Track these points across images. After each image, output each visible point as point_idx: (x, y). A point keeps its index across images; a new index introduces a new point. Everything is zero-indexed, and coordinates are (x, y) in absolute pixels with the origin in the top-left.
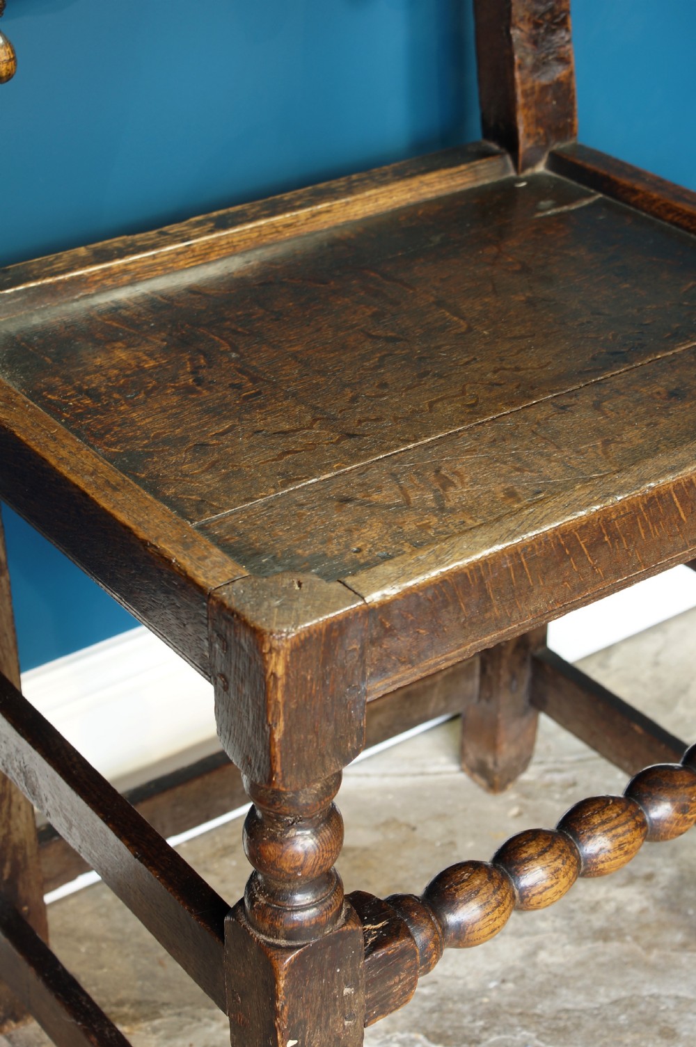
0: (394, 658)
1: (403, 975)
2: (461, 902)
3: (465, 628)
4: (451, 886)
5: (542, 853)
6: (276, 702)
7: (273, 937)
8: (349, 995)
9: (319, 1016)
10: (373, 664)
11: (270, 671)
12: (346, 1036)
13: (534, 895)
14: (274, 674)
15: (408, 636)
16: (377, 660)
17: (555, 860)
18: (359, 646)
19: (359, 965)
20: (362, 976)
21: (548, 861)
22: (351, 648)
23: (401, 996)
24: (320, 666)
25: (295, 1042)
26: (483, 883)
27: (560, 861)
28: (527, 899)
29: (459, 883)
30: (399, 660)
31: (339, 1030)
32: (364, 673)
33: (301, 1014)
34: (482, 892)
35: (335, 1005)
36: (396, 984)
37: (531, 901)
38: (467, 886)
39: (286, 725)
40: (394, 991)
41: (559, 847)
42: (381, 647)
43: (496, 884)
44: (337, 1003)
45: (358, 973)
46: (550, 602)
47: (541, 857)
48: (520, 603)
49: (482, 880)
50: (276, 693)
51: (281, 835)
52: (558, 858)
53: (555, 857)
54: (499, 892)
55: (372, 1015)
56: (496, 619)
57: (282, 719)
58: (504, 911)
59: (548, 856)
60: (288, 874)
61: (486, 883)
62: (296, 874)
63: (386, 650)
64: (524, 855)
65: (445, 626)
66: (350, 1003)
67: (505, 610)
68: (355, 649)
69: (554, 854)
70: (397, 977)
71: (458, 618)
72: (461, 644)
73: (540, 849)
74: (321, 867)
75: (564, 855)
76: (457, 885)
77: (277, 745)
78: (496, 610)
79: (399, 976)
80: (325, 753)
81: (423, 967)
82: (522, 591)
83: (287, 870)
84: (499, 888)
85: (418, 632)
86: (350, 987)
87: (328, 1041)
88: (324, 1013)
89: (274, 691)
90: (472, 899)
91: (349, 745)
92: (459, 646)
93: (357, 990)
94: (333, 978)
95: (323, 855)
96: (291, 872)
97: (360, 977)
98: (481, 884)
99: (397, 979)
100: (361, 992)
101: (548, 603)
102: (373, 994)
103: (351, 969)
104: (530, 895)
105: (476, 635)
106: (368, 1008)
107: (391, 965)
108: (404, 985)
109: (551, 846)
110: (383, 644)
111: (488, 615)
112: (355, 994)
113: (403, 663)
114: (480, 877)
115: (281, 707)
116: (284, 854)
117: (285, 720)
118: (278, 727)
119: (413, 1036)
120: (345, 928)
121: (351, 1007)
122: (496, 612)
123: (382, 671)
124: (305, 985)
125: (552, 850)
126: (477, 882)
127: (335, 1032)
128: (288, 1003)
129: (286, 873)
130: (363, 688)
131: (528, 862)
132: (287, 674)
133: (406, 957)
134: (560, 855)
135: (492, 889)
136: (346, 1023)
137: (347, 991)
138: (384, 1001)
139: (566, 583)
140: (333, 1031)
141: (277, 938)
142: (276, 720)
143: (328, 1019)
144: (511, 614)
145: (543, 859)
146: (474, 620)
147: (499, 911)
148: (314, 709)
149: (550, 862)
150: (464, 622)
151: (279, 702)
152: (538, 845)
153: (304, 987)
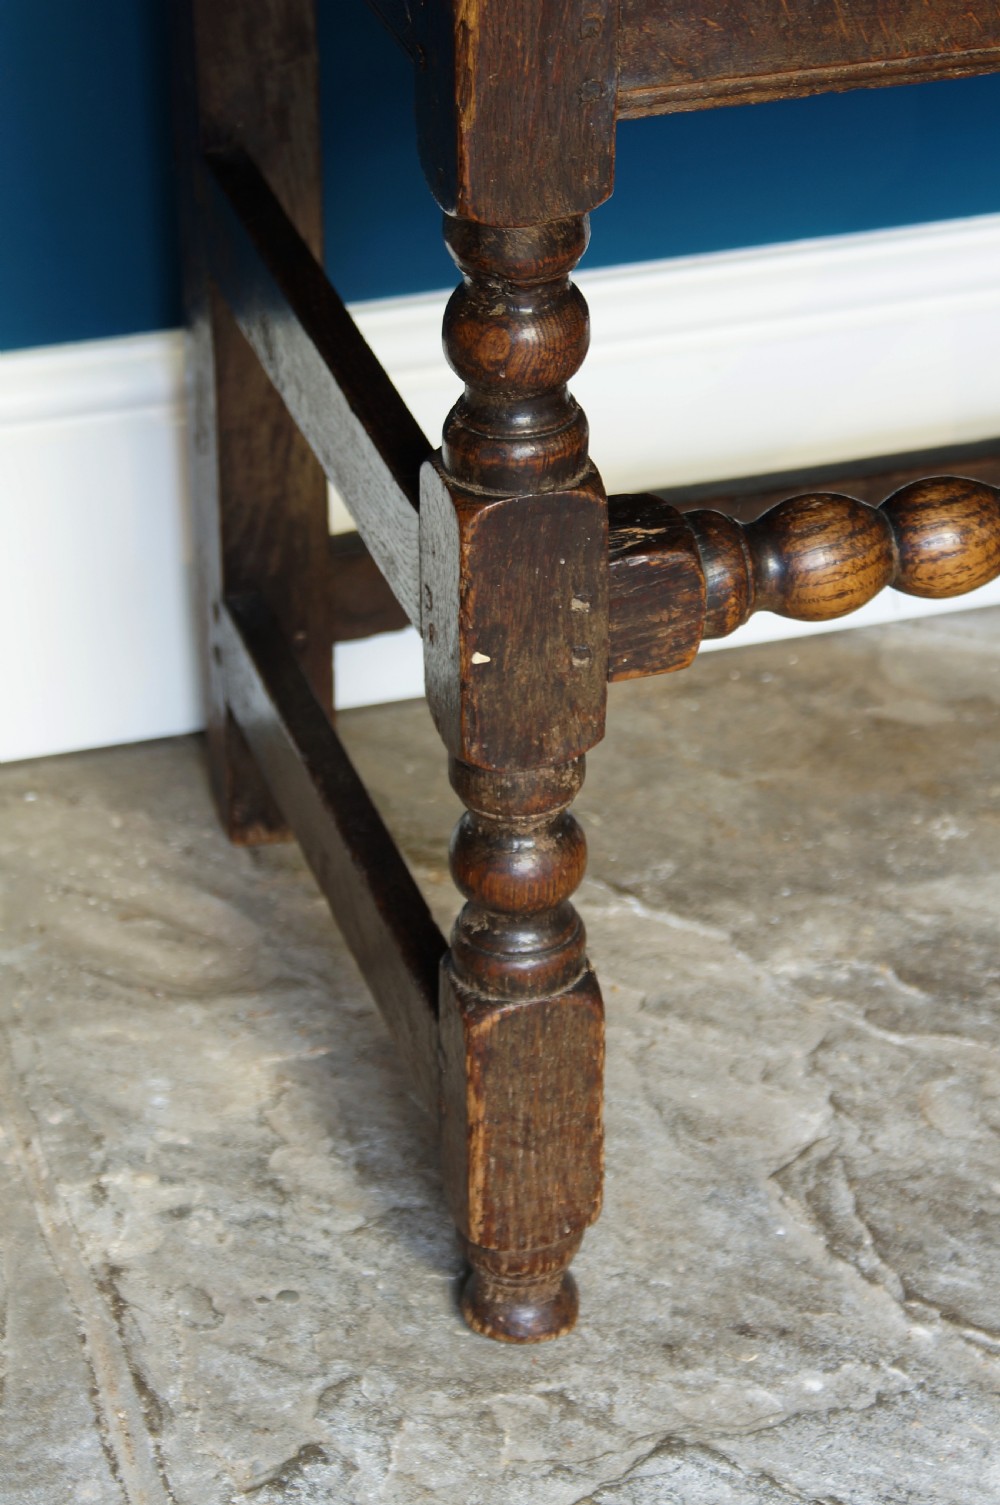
0: (662, 54)
1: (676, 613)
2: (796, 535)
3: (786, 39)
4: (788, 514)
5: (948, 502)
6: (467, 70)
7: (465, 480)
8: (579, 614)
9: (528, 630)
10: (627, 54)
11: (459, 19)
12: (574, 683)
13: (922, 561)
14: (463, 23)
15: (687, 24)
16: (635, 49)
17: (967, 516)
18: (604, 17)
19: (599, 566)
20: (604, 586)
21: (955, 515)
22: (590, 16)
23: (672, 649)
24: (537, 30)
25: (486, 659)
26: (838, 517)
27: (975, 520)
28: (911, 567)
29: (802, 510)
30: (671, 60)
31: (562, 666)
32: (612, 65)
33: (496, 614)
34: (830, 529)
35: (556, 621)
36: (661, 623)
37: (919, 570)
38: (811, 516)
39: (480, 112)
40: (660, 635)
41: (981, 500)
42: (641, 30)
43: (859, 525)
44: (560, 619)
45: (597, 580)
46: (943, 39)
47: (946, 507)
48: (887, 26)
49: (837, 514)
50: (467, 56)
51: (483, 310)
52: (973, 514)
53: (967, 512)
54: (859, 537)
55: (620, 664)
56: (843, 40)
57: (473, 98)
58: (863, 568)
59: (957, 508)
60: (486, 372)
61: (843, 519)
62: (496, 373)
63: (649, 37)
64: (921, 500)
65: (752, 25)
66: (581, 627)
67: (858, 29)
68: (597, 20)
69: (968, 507)
70: (665, 612)
71: (774, 20)
72: (779, 66)
73: (948, 495)
74: (536, 372)
75: (986, 514)
76: (796, 512)
77: (466, 138)
78: (843, 25)
79: (670, 611)
80: (544, 179)
81: (712, 612)
82: (889, 6)
83: (485, 364)
84: (862, 531)
85: (704, 22)
86: (582, 600)
87: (543, 679)
88: (537, 627)
89: (464, 52)
90: (813, 534)
91: (586, 178)
92: (777, 69)
93: (594, 607)
94: (553, 572)
95: (539, 353)
96: (491, 369)
97: (600, 587)
98: (834, 518)
99: (665, 615)
100: (602, 614)
101: (937, 38)
102: (621, 626)
103: (584, 567)
104: (917, 561)
105: (807, 57)
106: (614, 648)
107: (655, 586)
108: (677, 631)
109: (966, 497)
110: (644, 25)
111: (827, 29)
112: (590, 614)
113: (678, 68)
114: (836, 510)
115: (473, 78)
116: (483, 339)
117: (478, 103)
118: (468, 113)
119: (878, 969)
120: (576, 492)
121: (583, 635)
122: (842, 28)
123: (642, 73)
124: (505, 565)
125: (966, 502)
126: (829, 515)
127: (555, 667)
128: (475, 586)
129: (484, 370)
130: (610, 90)
131: (922, 510)
132: (483, 27)
133: (681, 583)
134: (978, 512)
135: (850, 529)
136: (576, 662)
137: (576, 605)
138: (642, 646)
139: (971, 14)
140: (552, 665)
141: (471, 482)
142: (466, 100)
143: (543, 640)
144: (870, 38)
145: (947, 510)
146: (804, 31)
147: (853, 563)
148: (527, 98)
149: (957, 517)
150: (786, 29)
151: (469, 70)
152: (948, 490)
153: (503, 569)
